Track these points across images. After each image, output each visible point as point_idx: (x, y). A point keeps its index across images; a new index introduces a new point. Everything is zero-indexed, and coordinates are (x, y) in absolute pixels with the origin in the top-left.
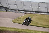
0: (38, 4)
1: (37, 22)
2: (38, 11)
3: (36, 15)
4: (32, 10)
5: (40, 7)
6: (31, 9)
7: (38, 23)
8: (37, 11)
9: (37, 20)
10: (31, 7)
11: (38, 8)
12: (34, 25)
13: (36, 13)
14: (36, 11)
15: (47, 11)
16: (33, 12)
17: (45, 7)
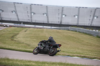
0: (29, 8)
1: (28, 43)
2: (30, 21)
3: (26, 29)
4: (17, 20)
5: (34, 13)
6: (16, 17)
7: (29, 45)
8: (28, 21)
9: (28, 39)
10: (14, 13)
11: (29, 15)
12: (20, 49)
13: (26, 25)
14: (26, 21)
15: (47, 22)
16: (20, 23)
17: (44, 14)
